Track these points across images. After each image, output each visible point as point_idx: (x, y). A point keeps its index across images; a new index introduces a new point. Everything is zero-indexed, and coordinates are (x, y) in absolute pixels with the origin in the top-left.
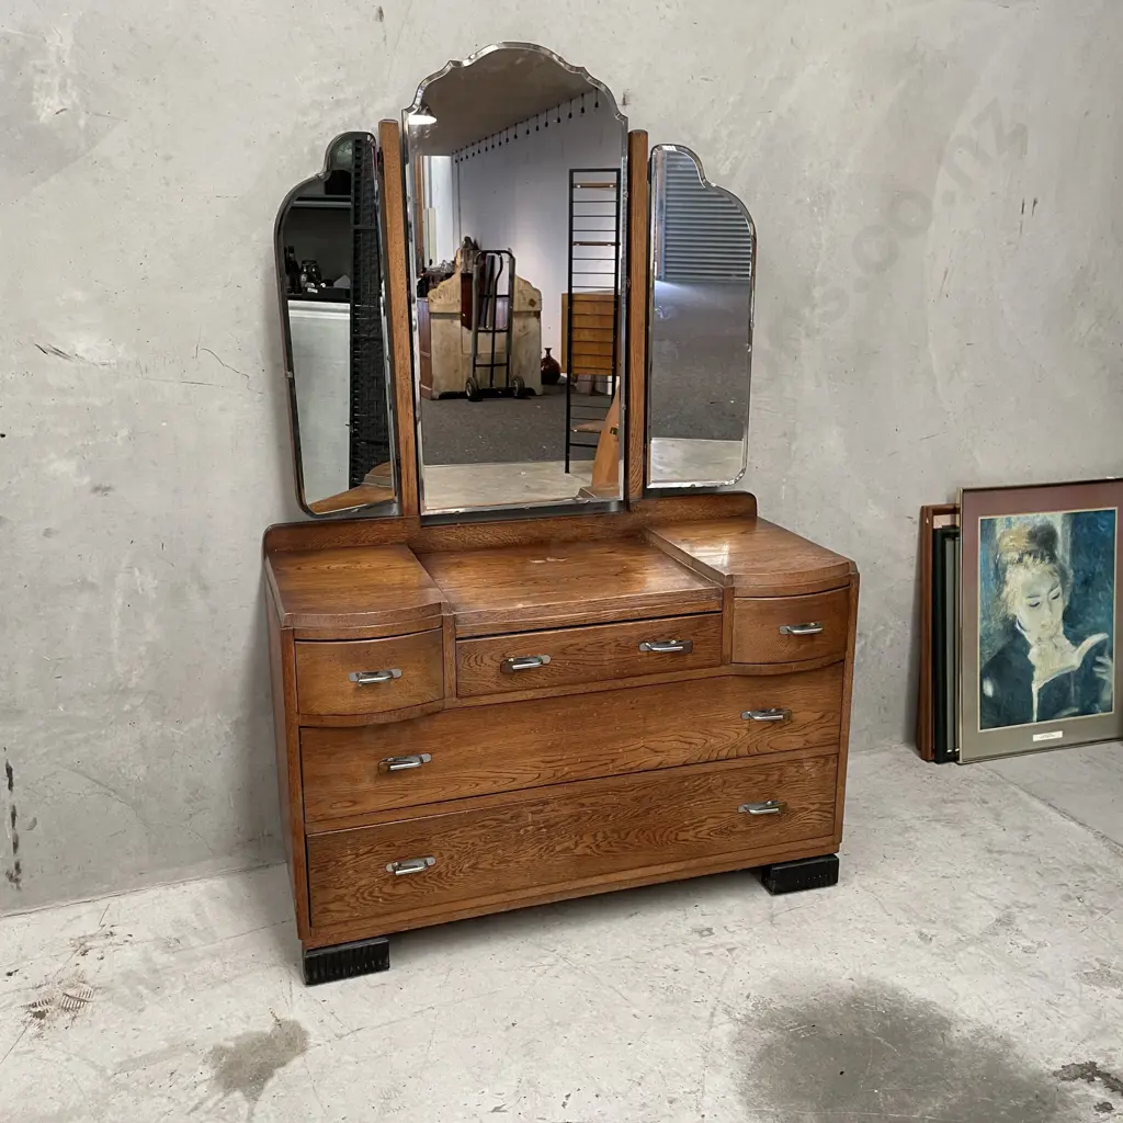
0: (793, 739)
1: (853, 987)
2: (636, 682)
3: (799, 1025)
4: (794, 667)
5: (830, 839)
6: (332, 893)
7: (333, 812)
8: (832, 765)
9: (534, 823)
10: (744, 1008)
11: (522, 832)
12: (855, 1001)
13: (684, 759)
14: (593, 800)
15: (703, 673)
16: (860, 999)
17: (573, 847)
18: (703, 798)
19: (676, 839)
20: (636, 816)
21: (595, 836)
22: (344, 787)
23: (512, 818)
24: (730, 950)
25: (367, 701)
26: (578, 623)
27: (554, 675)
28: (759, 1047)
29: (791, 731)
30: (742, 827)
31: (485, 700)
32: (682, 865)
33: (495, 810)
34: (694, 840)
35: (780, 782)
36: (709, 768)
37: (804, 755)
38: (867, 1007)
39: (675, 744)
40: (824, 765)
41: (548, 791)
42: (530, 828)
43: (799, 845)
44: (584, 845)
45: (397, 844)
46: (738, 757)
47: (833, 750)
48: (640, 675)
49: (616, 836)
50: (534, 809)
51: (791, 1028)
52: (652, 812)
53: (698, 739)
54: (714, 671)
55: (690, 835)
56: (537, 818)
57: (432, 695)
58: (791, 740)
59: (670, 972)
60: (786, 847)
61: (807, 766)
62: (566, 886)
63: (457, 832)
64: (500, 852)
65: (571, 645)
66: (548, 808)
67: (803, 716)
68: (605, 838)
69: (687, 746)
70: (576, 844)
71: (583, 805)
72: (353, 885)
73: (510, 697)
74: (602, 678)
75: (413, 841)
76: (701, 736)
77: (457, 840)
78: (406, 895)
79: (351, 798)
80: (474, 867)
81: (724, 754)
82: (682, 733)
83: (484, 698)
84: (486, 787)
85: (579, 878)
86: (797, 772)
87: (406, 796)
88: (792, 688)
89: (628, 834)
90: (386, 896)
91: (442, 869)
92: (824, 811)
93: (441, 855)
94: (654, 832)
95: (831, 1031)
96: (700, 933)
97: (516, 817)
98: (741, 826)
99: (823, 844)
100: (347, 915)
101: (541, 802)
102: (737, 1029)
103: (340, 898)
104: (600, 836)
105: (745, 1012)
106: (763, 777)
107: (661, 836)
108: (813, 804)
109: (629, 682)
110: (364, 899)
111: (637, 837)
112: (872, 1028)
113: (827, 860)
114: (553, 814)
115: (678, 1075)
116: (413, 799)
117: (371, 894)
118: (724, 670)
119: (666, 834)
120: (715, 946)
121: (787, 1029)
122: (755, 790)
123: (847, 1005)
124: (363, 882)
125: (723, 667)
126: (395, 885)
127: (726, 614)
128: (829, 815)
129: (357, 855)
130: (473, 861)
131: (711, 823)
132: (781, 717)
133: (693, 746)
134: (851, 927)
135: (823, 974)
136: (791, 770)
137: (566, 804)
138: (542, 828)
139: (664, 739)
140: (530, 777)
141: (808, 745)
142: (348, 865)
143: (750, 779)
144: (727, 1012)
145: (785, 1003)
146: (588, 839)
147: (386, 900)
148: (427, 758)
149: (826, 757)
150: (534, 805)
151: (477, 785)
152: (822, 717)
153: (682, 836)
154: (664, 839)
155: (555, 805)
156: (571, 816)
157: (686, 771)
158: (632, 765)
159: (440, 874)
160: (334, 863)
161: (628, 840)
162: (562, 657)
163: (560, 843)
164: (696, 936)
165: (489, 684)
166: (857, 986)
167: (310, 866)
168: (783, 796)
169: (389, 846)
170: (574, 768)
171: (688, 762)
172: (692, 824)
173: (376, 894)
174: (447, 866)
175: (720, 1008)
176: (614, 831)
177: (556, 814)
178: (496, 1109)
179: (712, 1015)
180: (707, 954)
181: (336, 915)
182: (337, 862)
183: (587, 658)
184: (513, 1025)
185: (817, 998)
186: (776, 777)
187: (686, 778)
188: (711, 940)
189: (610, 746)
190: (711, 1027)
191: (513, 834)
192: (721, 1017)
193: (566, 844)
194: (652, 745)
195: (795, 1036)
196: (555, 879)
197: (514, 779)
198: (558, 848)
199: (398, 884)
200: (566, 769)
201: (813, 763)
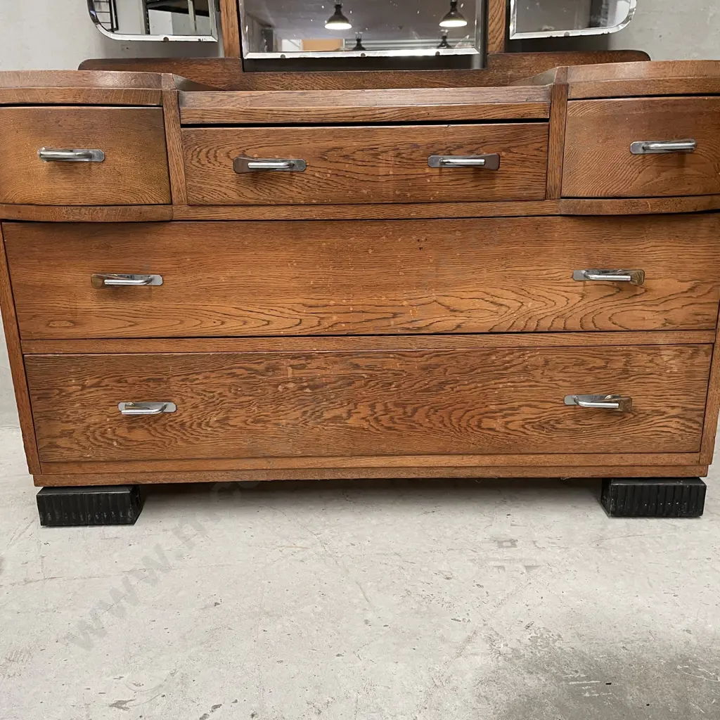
0: (648, 315)
1: (687, 643)
2: (426, 211)
3: (588, 678)
4: (649, 206)
5: (696, 456)
6: (59, 427)
7: (52, 331)
8: (702, 359)
9: (294, 380)
10: (516, 639)
11: (280, 389)
12: (684, 660)
13: (491, 325)
14: (369, 362)
15: (519, 208)
16: (695, 660)
17: (344, 415)
18: (516, 379)
19: (479, 427)
20: (427, 390)
21: (373, 407)
22: (61, 303)
23: (267, 370)
24: (528, 568)
25: (62, 189)
26: (343, 120)
27: (312, 189)
28: (514, 697)
29: (644, 303)
30: (570, 424)
31: (223, 213)
32: (487, 460)
33: (248, 357)
34: (503, 430)
35: (625, 371)
36: (525, 340)
37: (661, 339)
38: (704, 673)
39: (479, 304)
40: (692, 357)
41: (311, 342)
42: (291, 385)
43: (647, 459)
44: (358, 415)
45: (130, 380)
46: (566, 331)
47: (706, 337)
48: (430, 203)
49: (401, 410)
50: (295, 362)
51: (574, 679)
52: (447, 387)
53: (509, 299)
54: (535, 207)
55: (497, 424)
56: (298, 373)
57: (153, 195)
58: (641, 315)
59: (440, 579)
60: (630, 460)
61: (667, 355)
62: (338, 462)
63: (200, 377)
64: (255, 408)
65: (334, 149)
66: (314, 364)
67: (662, 283)
68: (387, 411)
69: (495, 308)
70: (350, 414)
71: (357, 366)
72: (82, 421)
73: (256, 213)
74: (377, 200)
75: (149, 380)
76: (514, 296)
77: (201, 387)
78: (143, 443)
79: (70, 317)
80: (223, 422)
81: (545, 324)
82: (488, 290)
83: (222, 209)
84: (232, 326)
85: (352, 455)
86: (651, 361)
87: (136, 324)
88: (649, 243)
89: (415, 410)
90: (121, 440)
91: (185, 417)
92: (689, 420)
93: (183, 402)
94: (450, 414)
95: (633, 696)
96: (500, 544)
97: (273, 369)
98: (568, 422)
99: (684, 462)
100: (77, 454)
101: (304, 355)
102: (493, 664)
103: (69, 434)
104: (379, 408)
105: (514, 645)
106: (600, 363)
107: (460, 419)
108: (673, 407)
109: (414, 211)
110: (96, 439)
111: (427, 416)
112: (700, 704)
113: (687, 484)
114: (319, 373)
115: (380, 710)
116: (145, 328)
117: (103, 434)
118: (548, 207)
119: (466, 417)
120: (512, 560)
121: (567, 680)
122: (590, 379)
123: (671, 664)
124: (92, 420)
125: (548, 203)
126: (130, 429)
127: (554, 124)
128: (695, 426)
129: (84, 387)
130: (221, 416)
131: (527, 413)
132: (628, 277)
133: (504, 309)
134: (708, 567)
135: (647, 617)
136: (643, 358)
137: (336, 362)
138: (306, 387)
139: (464, 295)
140: (289, 323)
141: (670, 327)
142: (74, 397)
143: (583, 363)
144: (491, 641)
145: (578, 644)
146: (364, 410)
147: (121, 444)
148: (158, 280)
149: (696, 347)
150: (294, 358)
151: (223, 323)
152: (692, 289)
153: (487, 423)
154: (463, 424)
155: (320, 362)
156: (344, 378)
157: (494, 340)
158: (422, 324)
159: (183, 424)
160: (57, 392)
161: (416, 418)
162: (323, 164)
163: (328, 409)
164: (494, 546)
165: (227, 192)
166: (694, 642)
167: (31, 392)
168: (629, 389)
169: (119, 381)
170: (344, 318)
171: (495, 330)
172: (501, 410)
173: (110, 436)
174: (191, 416)
175: (483, 634)
176: (396, 405)
177: (324, 372)
178: (119, 705)
179: (469, 640)
180: (499, 567)
181: (66, 453)
182: (61, 391)
183: (354, 169)
184: (216, 604)
185: (628, 646)
186: (620, 365)
187: (494, 350)
188: (507, 553)
189: (392, 296)
190: (459, 655)
191: (270, 390)
192: (481, 646)
193: (337, 412)
194: (447, 301)
195: (576, 694)
196: (324, 452)
197: (269, 322)
198: (327, 415)
199: (134, 428)
200: (335, 318)
201: (675, 353)
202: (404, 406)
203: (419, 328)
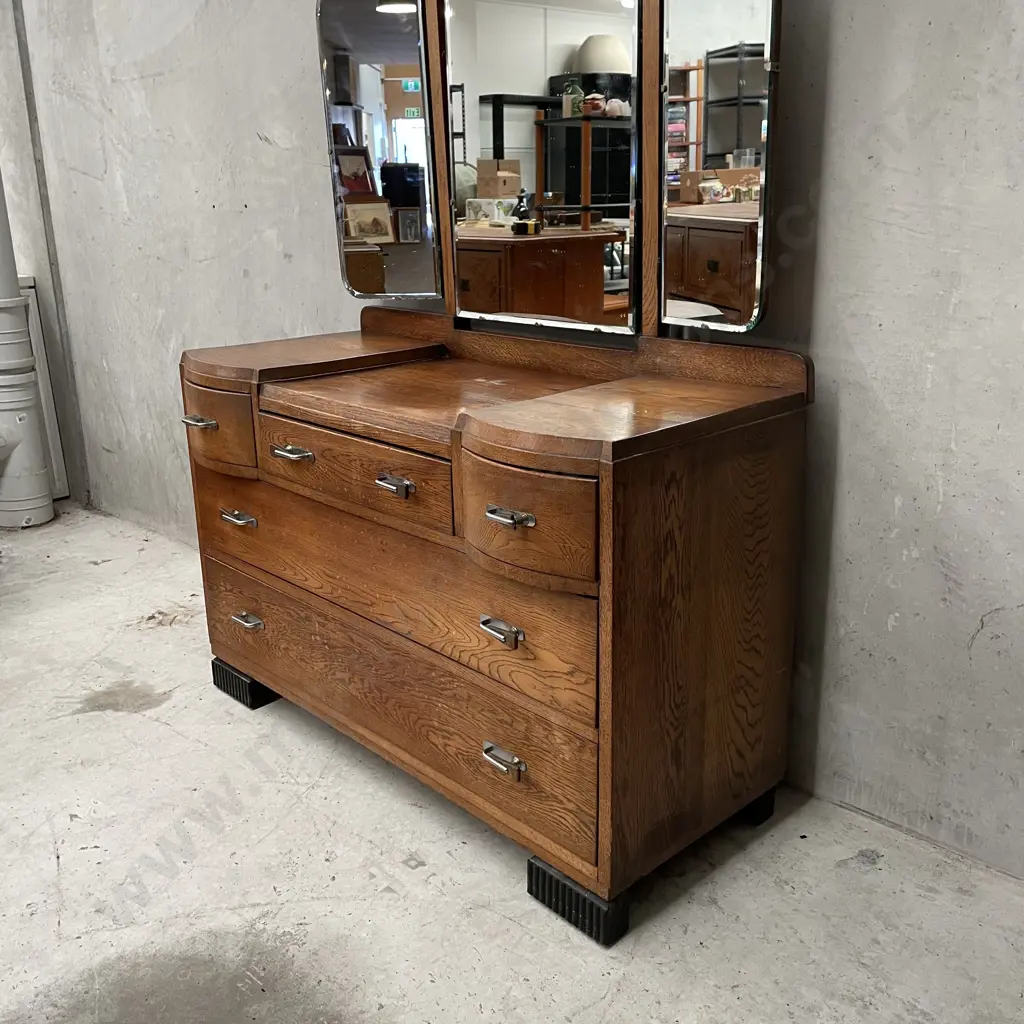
0: (539, 685)
8: (590, 758)
9: (320, 635)
11: (313, 638)
13: (430, 641)
14: (359, 639)
17: (347, 680)
18: (449, 703)
19: (427, 737)
21: (363, 681)
23: (306, 618)
26: (335, 426)
27: (318, 478)
29: (535, 670)
33: (296, 603)
34: (443, 751)
35: (527, 738)
36: (452, 667)
37: (553, 717)
39: (422, 617)
40: (580, 750)
41: (328, 607)
42: (318, 638)
44: (354, 685)
45: (244, 594)
46: (479, 672)
49: (379, 694)
50: (320, 619)
52: (405, 688)
53: (440, 621)
54: (448, 540)
55: (439, 741)
56: (322, 630)
61: (558, 737)
63: (275, 608)
64: (301, 648)
65: (328, 449)
66: (329, 626)
68: (371, 690)
69: (431, 626)
70: (350, 681)
71: (352, 640)
74: (353, 499)
75: (252, 598)
76: (443, 620)
77: (275, 616)
78: (251, 647)
80: (286, 650)
81: (465, 658)
82: (427, 607)
84: (289, 574)
86: (547, 737)
89: (387, 698)
91: (269, 638)
93: (267, 624)
94: (408, 714)
96: (409, 860)
99: (585, 871)
101: (323, 615)
104: (366, 686)
107: (415, 723)
108: (568, 800)
110: (232, 632)
111: (395, 709)
114: (332, 635)
118: (458, 543)
119: (418, 724)
120: (389, 876)
125: (457, 539)
127: (455, 467)
128: (589, 834)
129: (226, 590)
130: (285, 645)
131: (458, 742)
133: (437, 629)
136: (539, 731)
137: (340, 630)
138: (325, 644)
139: (412, 604)
140: (316, 584)
141: (556, 706)
142: (222, 595)
143: (495, 712)
146: (358, 682)
148: (255, 522)
149: (582, 741)
150: (319, 615)
151: (285, 569)
152: (571, 673)
153: (432, 737)
154: (417, 729)
155: (332, 626)
156: (345, 647)
157: (432, 657)
158: (387, 619)
159: (268, 642)
161: (388, 706)
162: (323, 461)
163: (338, 670)
164: (401, 858)
170: (344, 593)
171: (433, 647)
172: (442, 730)
174: (272, 638)
176: (376, 687)
180: (370, 875)
183: (340, 469)
186: (523, 729)
187: (433, 667)
188: (398, 870)
189: (370, 585)
191: (308, 636)
193: (343, 675)
194: (402, 605)
196: (337, 707)
197: (307, 579)
198: (337, 675)
200: (340, 591)
201: (565, 738)
202: (380, 691)
203: (386, 623)
